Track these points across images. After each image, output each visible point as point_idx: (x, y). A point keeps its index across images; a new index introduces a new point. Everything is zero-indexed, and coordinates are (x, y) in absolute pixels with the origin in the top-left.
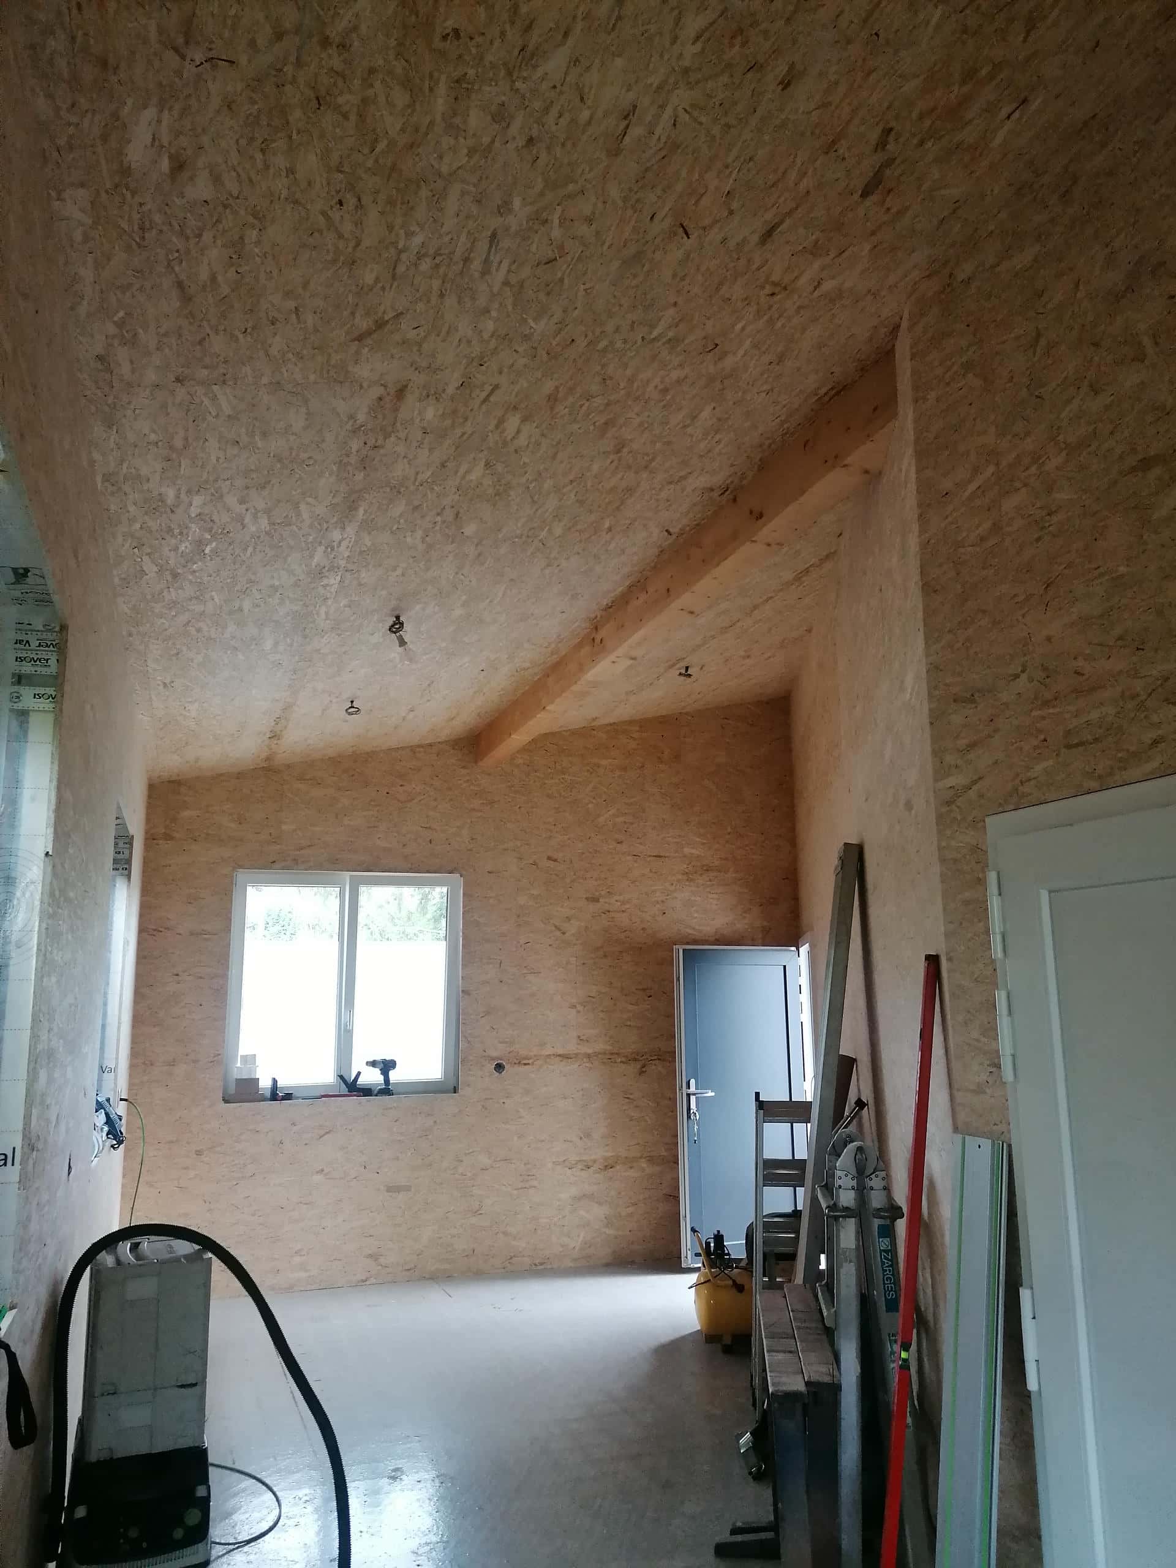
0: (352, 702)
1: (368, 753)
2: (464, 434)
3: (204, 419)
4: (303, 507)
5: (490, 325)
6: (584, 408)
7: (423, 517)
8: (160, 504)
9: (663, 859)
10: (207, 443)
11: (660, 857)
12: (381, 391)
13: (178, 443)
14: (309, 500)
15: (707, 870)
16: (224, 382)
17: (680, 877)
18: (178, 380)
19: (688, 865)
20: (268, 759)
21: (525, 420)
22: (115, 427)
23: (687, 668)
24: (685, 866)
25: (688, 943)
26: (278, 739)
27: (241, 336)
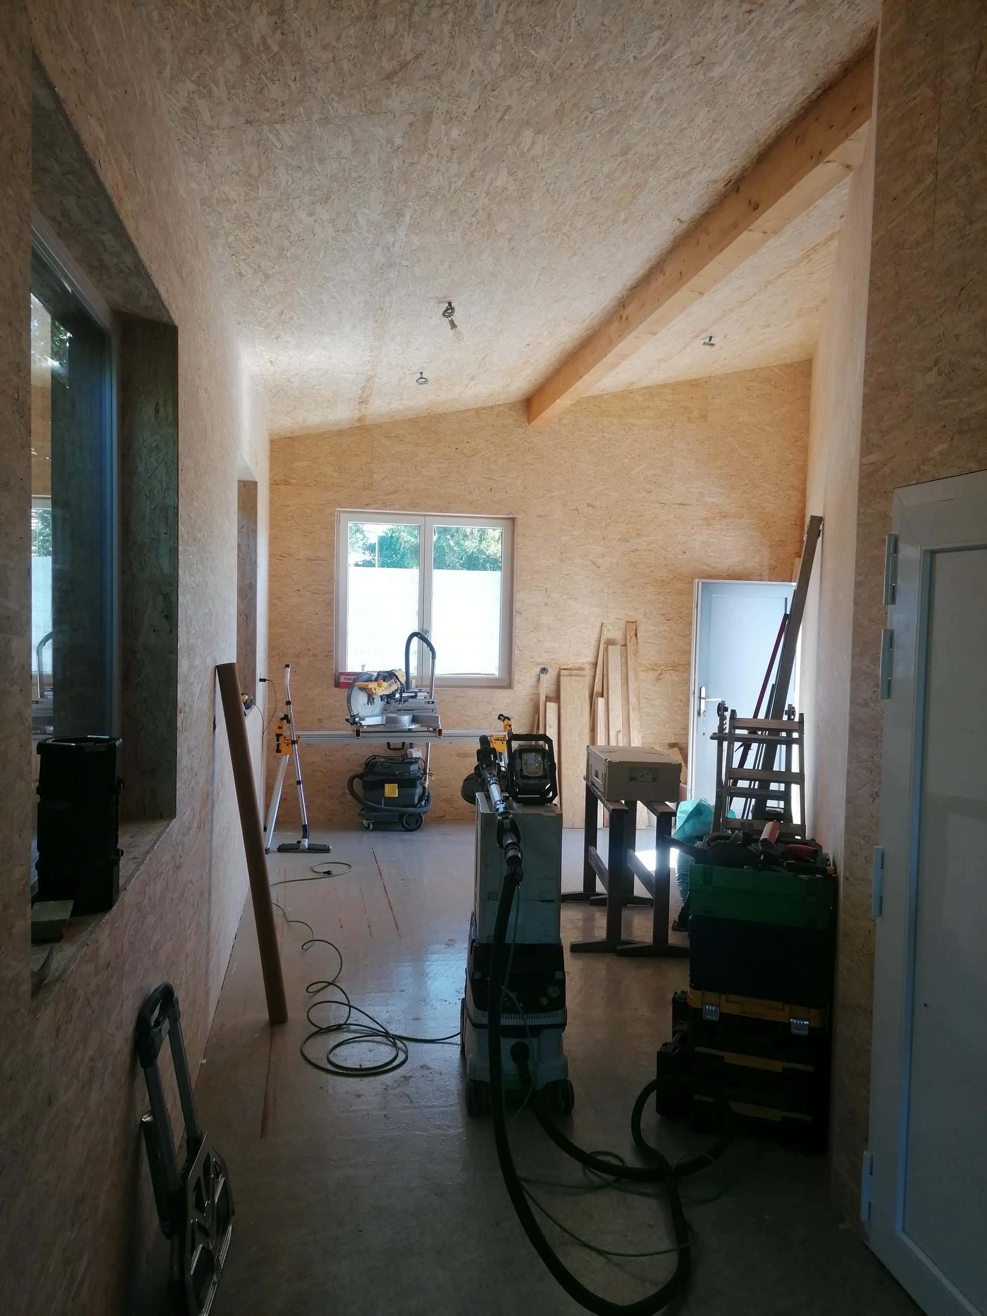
0: (422, 373)
1: (440, 415)
2: (486, 149)
3: (272, 152)
4: (359, 216)
5: (497, 58)
6: (590, 119)
7: (460, 219)
8: (247, 220)
9: (686, 507)
10: (277, 170)
11: (684, 504)
12: (411, 118)
13: (254, 171)
14: (365, 210)
15: (725, 516)
16: (284, 121)
17: (700, 522)
18: (247, 122)
19: (708, 512)
20: (360, 420)
21: (538, 132)
22: (204, 163)
23: (711, 338)
24: (706, 513)
25: (704, 578)
26: (366, 404)
27: (292, 84)
